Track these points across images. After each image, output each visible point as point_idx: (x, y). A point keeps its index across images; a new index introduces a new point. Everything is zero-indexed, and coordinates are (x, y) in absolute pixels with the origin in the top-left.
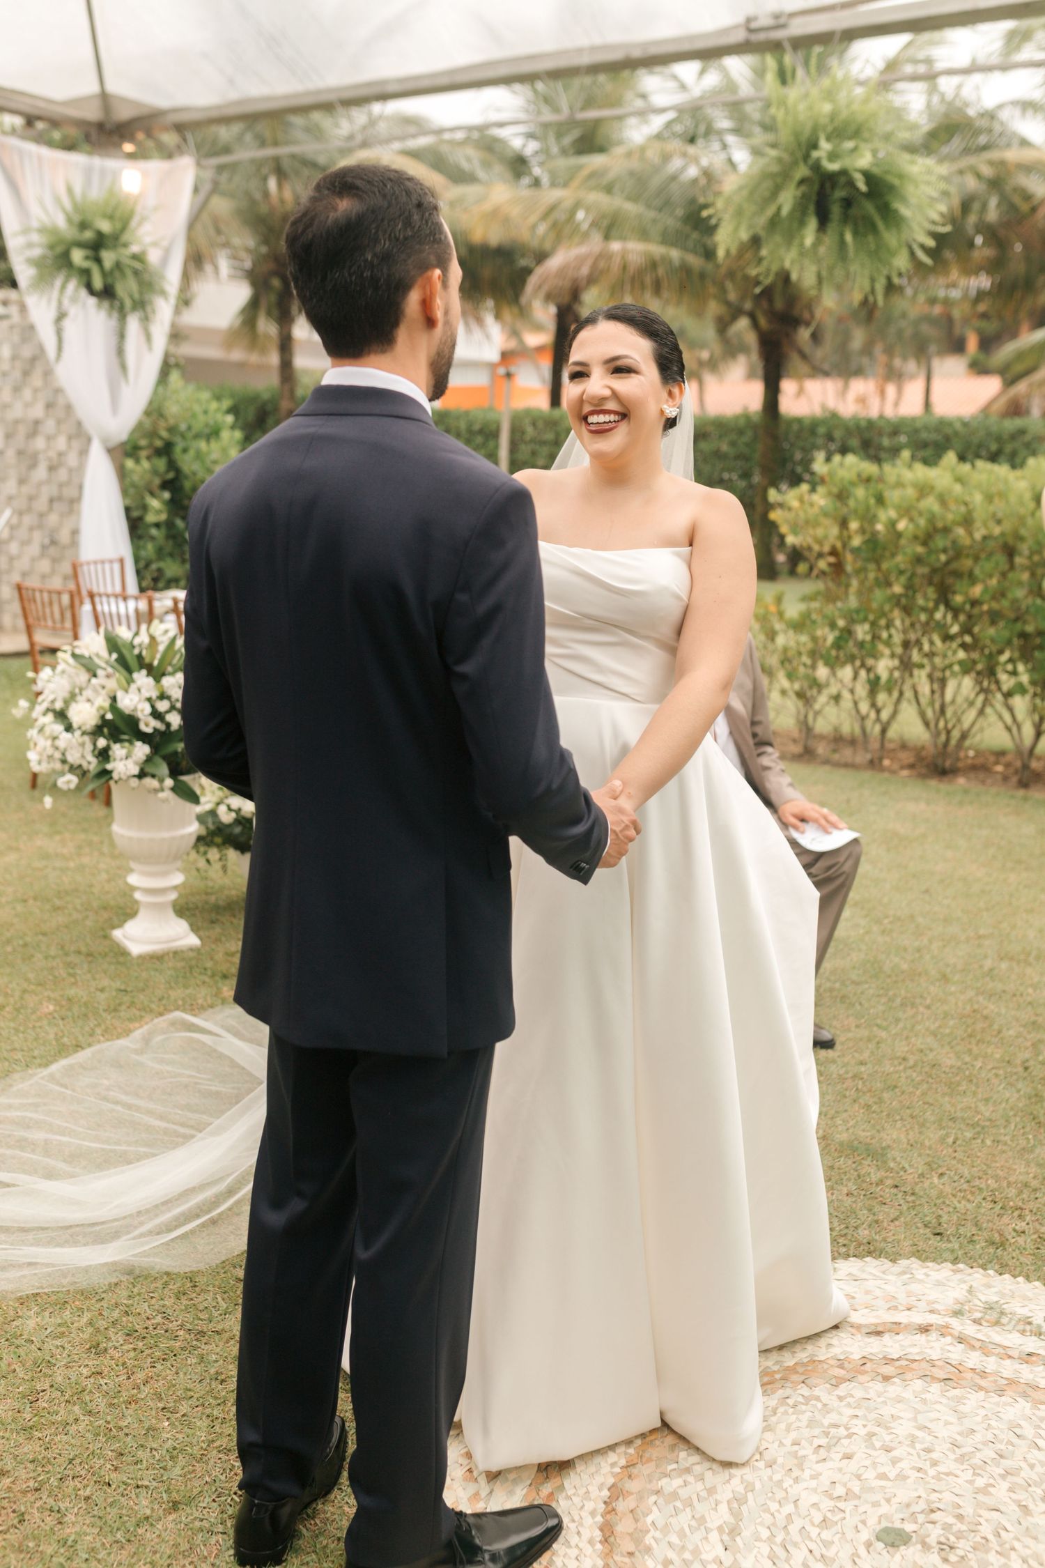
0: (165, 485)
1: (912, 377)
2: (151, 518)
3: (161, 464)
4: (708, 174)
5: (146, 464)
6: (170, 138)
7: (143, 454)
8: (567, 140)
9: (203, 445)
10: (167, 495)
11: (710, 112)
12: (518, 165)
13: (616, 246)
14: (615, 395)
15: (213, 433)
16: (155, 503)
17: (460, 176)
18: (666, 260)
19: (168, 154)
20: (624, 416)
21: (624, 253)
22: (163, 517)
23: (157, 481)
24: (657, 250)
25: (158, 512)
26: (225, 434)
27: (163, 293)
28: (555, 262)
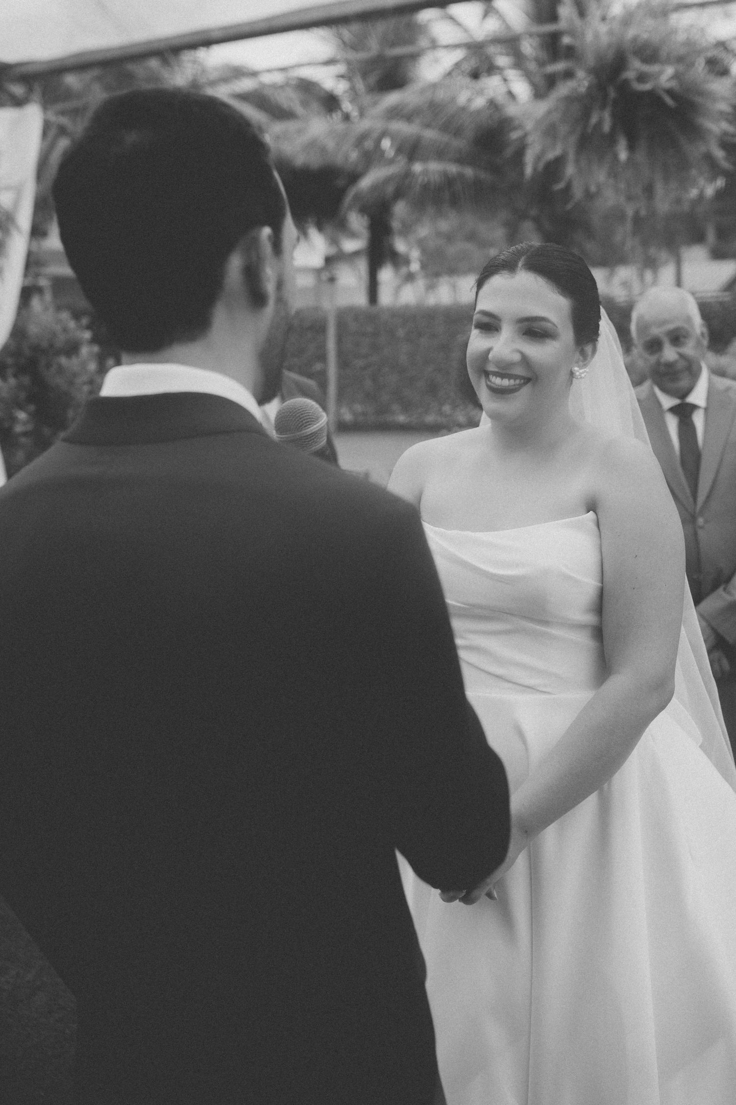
0: (31, 399)
1: (666, 262)
2: (18, 429)
3: (26, 380)
4: (493, 104)
5: (12, 381)
6: (18, 90)
7: (10, 371)
8: (373, 79)
9: (63, 360)
10: (32, 408)
11: (492, 50)
12: (330, 102)
13: (418, 167)
14: (525, 360)
15: (72, 349)
16: (22, 415)
17: (281, 114)
18: (461, 176)
19: (18, 103)
20: (527, 380)
21: (425, 172)
22: (30, 427)
23: (23, 395)
24: (453, 169)
25: (25, 423)
26: (85, 350)
27: (18, 228)
28: (366, 183)
